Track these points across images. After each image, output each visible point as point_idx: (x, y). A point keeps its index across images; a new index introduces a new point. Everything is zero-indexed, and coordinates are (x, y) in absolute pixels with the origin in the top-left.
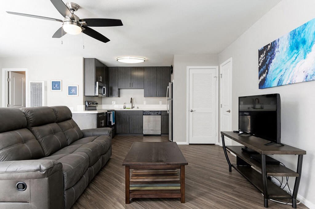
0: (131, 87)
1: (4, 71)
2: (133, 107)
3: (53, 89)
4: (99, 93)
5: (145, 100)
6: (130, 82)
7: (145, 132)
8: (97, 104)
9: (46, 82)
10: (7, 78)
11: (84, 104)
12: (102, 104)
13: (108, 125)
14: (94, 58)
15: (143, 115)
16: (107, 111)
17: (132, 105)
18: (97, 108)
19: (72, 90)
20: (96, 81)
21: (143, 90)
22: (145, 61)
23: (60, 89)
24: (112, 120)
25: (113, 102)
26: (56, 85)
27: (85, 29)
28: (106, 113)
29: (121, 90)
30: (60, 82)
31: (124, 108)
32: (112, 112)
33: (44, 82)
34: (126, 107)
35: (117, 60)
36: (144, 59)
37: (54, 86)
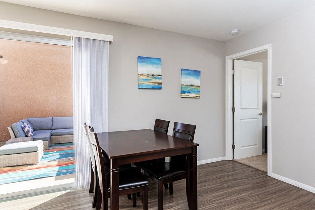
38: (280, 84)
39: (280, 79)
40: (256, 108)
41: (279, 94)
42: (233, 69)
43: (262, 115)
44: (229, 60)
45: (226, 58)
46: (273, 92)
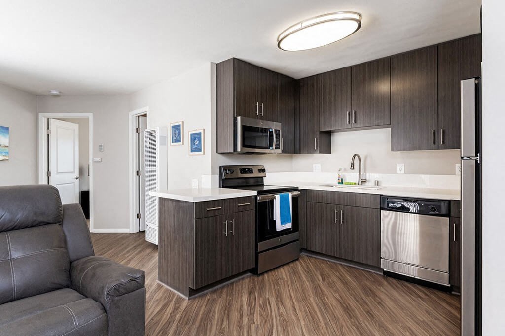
0: (355, 123)
1: (131, 115)
2: (362, 182)
3: (173, 142)
5: (402, 161)
6: (349, 110)
7: (387, 266)
8: (261, 171)
10: (135, 126)
14: (231, 59)
15: (382, 208)
17: (361, 175)
19: (196, 142)
20: (237, 116)
22: (359, 22)
23: (181, 141)
24: (277, 216)
25: (314, 165)
26: (177, 133)
30: (180, 125)
31: (339, 183)
32: (278, 196)
33: (158, 128)
34: (344, 182)
35: (278, 45)
36: (357, 17)
37: (174, 134)
38: (101, 150)
39: (101, 146)
40: (72, 172)
41: (100, 159)
42: (48, 128)
43: (78, 180)
44: (43, 118)
45: (40, 115)
46: (94, 156)
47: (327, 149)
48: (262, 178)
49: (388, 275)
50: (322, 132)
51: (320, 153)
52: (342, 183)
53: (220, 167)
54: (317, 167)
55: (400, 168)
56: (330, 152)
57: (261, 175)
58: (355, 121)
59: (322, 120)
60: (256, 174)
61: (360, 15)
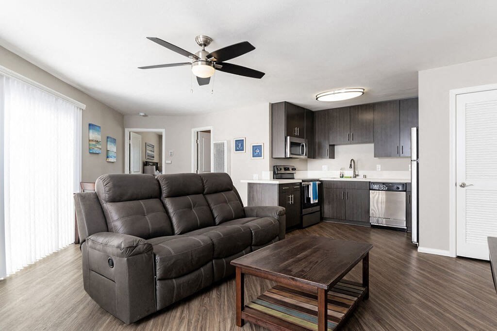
0: (352, 140)
1: (194, 131)
2: (356, 176)
3: (236, 150)
4: (291, 154)
5: (379, 163)
6: (349, 133)
7: (373, 221)
8: (294, 169)
9: (229, 142)
10: (196, 139)
11: (270, 171)
12: (307, 170)
13: (306, 202)
14: (283, 102)
15: (370, 189)
16: (301, 181)
17: (355, 172)
18: (296, 176)
19: (257, 151)
20: (287, 136)
21: (372, 146)
22: (363, 93)
23: (243, 150)
24: (311, 195)
25: (323, 166)
26: (240, 145)
27: (222, 66)
28: (301, 183)
29: (335, 147)
30: (243, 140)
31: (341, 177)
32: (311, 183)
33: (226, 141)
34: (344, 176)
35: (317, 99)
36: (362, 90)
37: (237, 146)
38: (171, 155)
39: (171, 152)
41: (170, 161)
42: (130, 139)
44: (127, 132)
45: (126, 129)
46: (166, 160)
47: (332, 156)
48: (293, 173)
49: (374, 227)
50: (330, 145)
51: (330, 158)
52: (343, 177)
53: (274, 166)
54: (325, 167)
55: (379, 166)
56: (334, 158)
57: (294, 172)
58: (353, 140)
59: (331, 138)
60: (291, 171)
61: (364, 90)
